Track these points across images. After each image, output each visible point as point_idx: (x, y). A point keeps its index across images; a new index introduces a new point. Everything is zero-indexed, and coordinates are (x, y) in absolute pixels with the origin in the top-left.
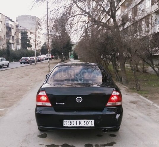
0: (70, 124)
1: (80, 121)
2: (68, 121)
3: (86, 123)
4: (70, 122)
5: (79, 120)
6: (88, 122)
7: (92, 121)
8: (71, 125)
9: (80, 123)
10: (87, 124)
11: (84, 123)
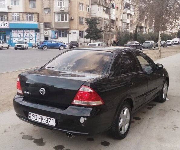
0: (33, 118)
1: (43, 116)
2: (32, 114)
3: (47, 120)
4: (33, 116)
5: (41, 116)
6: (50, 119)
7: (53, 120)
8: (34, 120)
9: (42, 119)
10: (48, 122)
11: (46, 121)
